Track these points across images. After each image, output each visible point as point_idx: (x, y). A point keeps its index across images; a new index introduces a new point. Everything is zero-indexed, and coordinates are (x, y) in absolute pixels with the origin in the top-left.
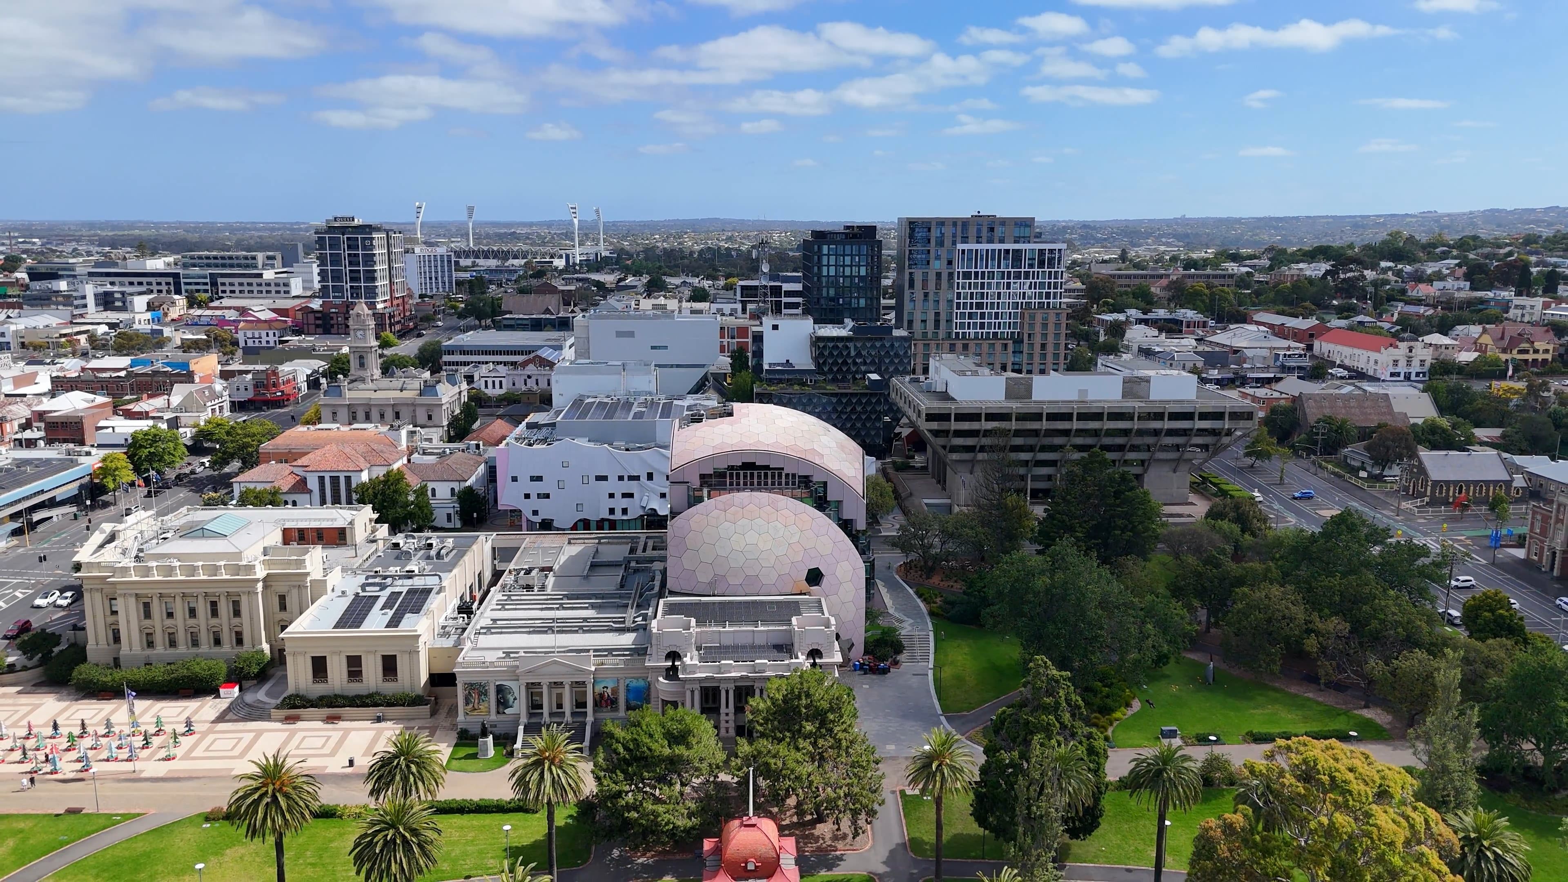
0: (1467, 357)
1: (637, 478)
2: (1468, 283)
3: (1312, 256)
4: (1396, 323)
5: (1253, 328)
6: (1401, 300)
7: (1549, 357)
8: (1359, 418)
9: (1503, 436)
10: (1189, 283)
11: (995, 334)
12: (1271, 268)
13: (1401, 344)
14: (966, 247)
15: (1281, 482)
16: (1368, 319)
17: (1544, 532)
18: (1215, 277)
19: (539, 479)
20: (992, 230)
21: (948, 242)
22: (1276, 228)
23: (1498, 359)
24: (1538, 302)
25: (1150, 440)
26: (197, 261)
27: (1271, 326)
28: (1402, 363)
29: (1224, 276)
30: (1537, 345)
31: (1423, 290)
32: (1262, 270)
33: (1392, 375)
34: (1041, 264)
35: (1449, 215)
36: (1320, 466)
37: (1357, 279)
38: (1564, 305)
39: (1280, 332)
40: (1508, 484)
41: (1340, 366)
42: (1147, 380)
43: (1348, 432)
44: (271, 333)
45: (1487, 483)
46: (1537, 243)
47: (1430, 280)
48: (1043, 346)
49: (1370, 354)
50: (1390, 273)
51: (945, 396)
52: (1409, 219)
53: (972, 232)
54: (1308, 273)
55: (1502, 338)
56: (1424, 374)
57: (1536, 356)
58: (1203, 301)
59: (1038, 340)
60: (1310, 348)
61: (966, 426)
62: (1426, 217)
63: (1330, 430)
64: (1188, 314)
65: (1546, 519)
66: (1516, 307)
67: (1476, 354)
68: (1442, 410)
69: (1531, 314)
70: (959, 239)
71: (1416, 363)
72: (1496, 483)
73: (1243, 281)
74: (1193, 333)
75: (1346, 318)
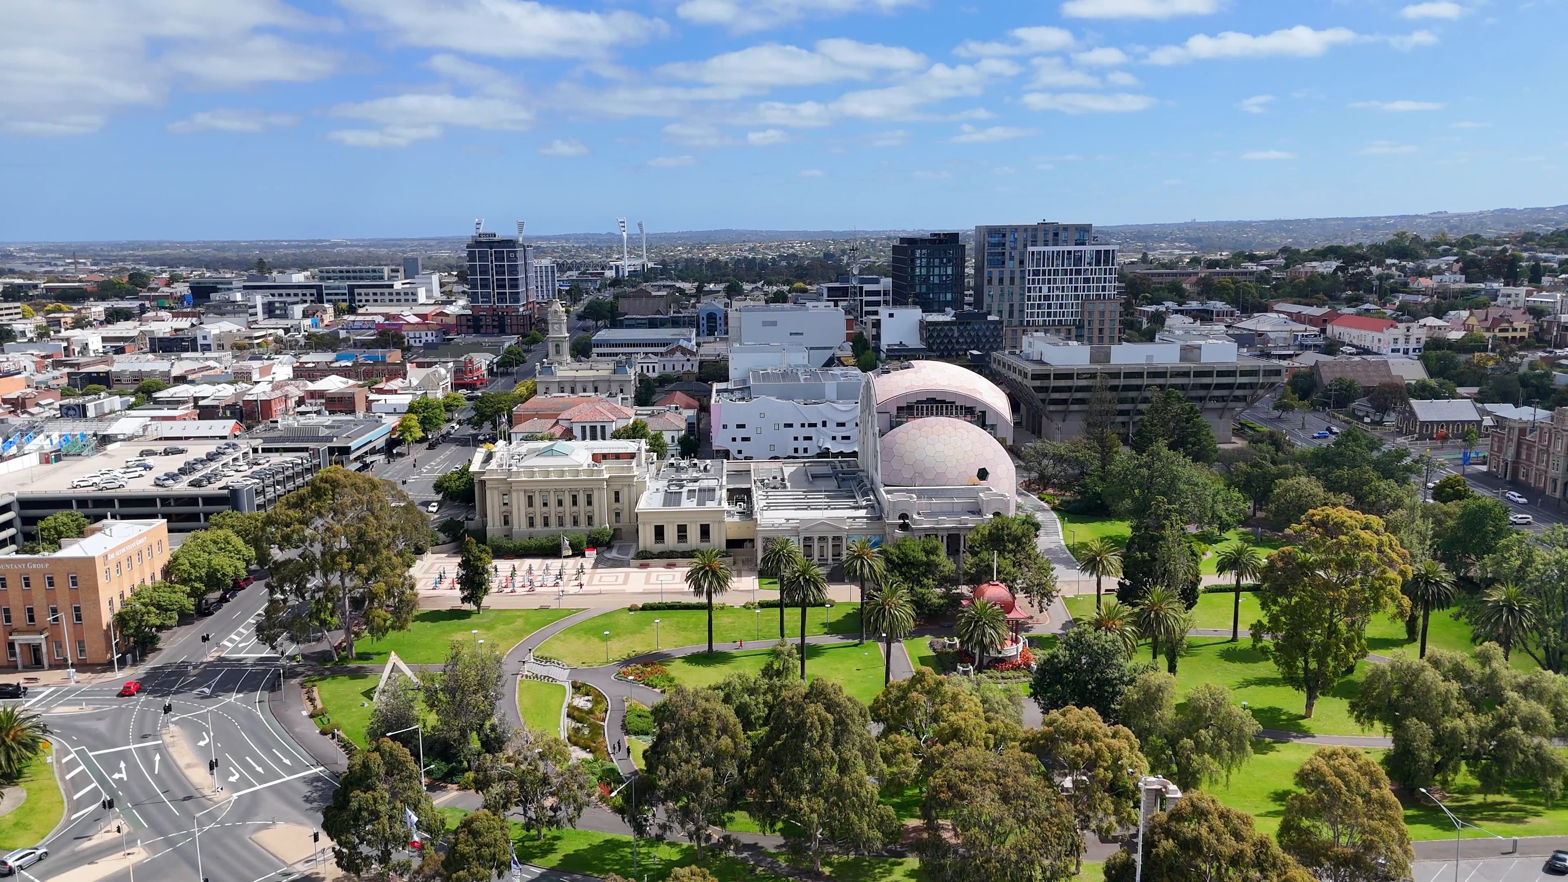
0: (1456, 335)
1: (815, 425)
2: (1463, 277)
3: (1323, 255)
4: (1397, 310)
5: (1274, 315)
6: (1403, 292)
7: (1526, 334)
8: (1363, 380)
9: (1480, 393)
10: (1216, 279)
11: (1060, 321)
12: (1287, 266)
13: (1399, 325)
14: (1035, 249)
15: (1303, 427)
16: (1373, 307)
17: (1500, 450)
18: (1238, 274)
19: (743, 426)
20: (1056, 234)
21: (1020, 246)
22: (1287, 231)
23: (1482, 337)
24: (1522, 290)
25: (1202, 393)
26: (331, 275)
27: (1290, 314)
28: (1402, 340)
29: (1245, 274)
30: (1515, 325)
31: (1424, 282)
32: (1279, 268)
33: (1393, 351)
34: (1098, 263)
35: (1459, 215)
36: (1333, 417)
37: (1363, 273)
38: (1544, 293)
39: (1297, 318)
40: (1479, 423)
41: (1348, 345)
42: (1199, 348)
43: (1355, 390)
44: (429, 333)
45: (1463, 422)
46: (1532, 240)
47: (1430, 275)
48: (1101, 331)
49: (1374, 334)
50: (1394, 269)
51: (1041, 362)
52: (1419, 220)
53: (1041, 236)
54: (1320, 270)
55: (1486, 319)
56: (1420, 350)
57: (1514, 334)
58: (1228, 294)
59: (1096, 326)
60: (1323, 331)
61: (1062, 383)
62: (1436, 218)
63: (1341, 389)
64: (1218, 305)
65: (1501, 440)
66: (1503, 296)
67: (1463, 333)
68: (1431, 375)
69: (1516, 301)
70: (1029, 243)
71: (1413, 340)
72: (1469, 422)
73: (1263, 278)
74: (1222, 321)
75: (1355, 307)
